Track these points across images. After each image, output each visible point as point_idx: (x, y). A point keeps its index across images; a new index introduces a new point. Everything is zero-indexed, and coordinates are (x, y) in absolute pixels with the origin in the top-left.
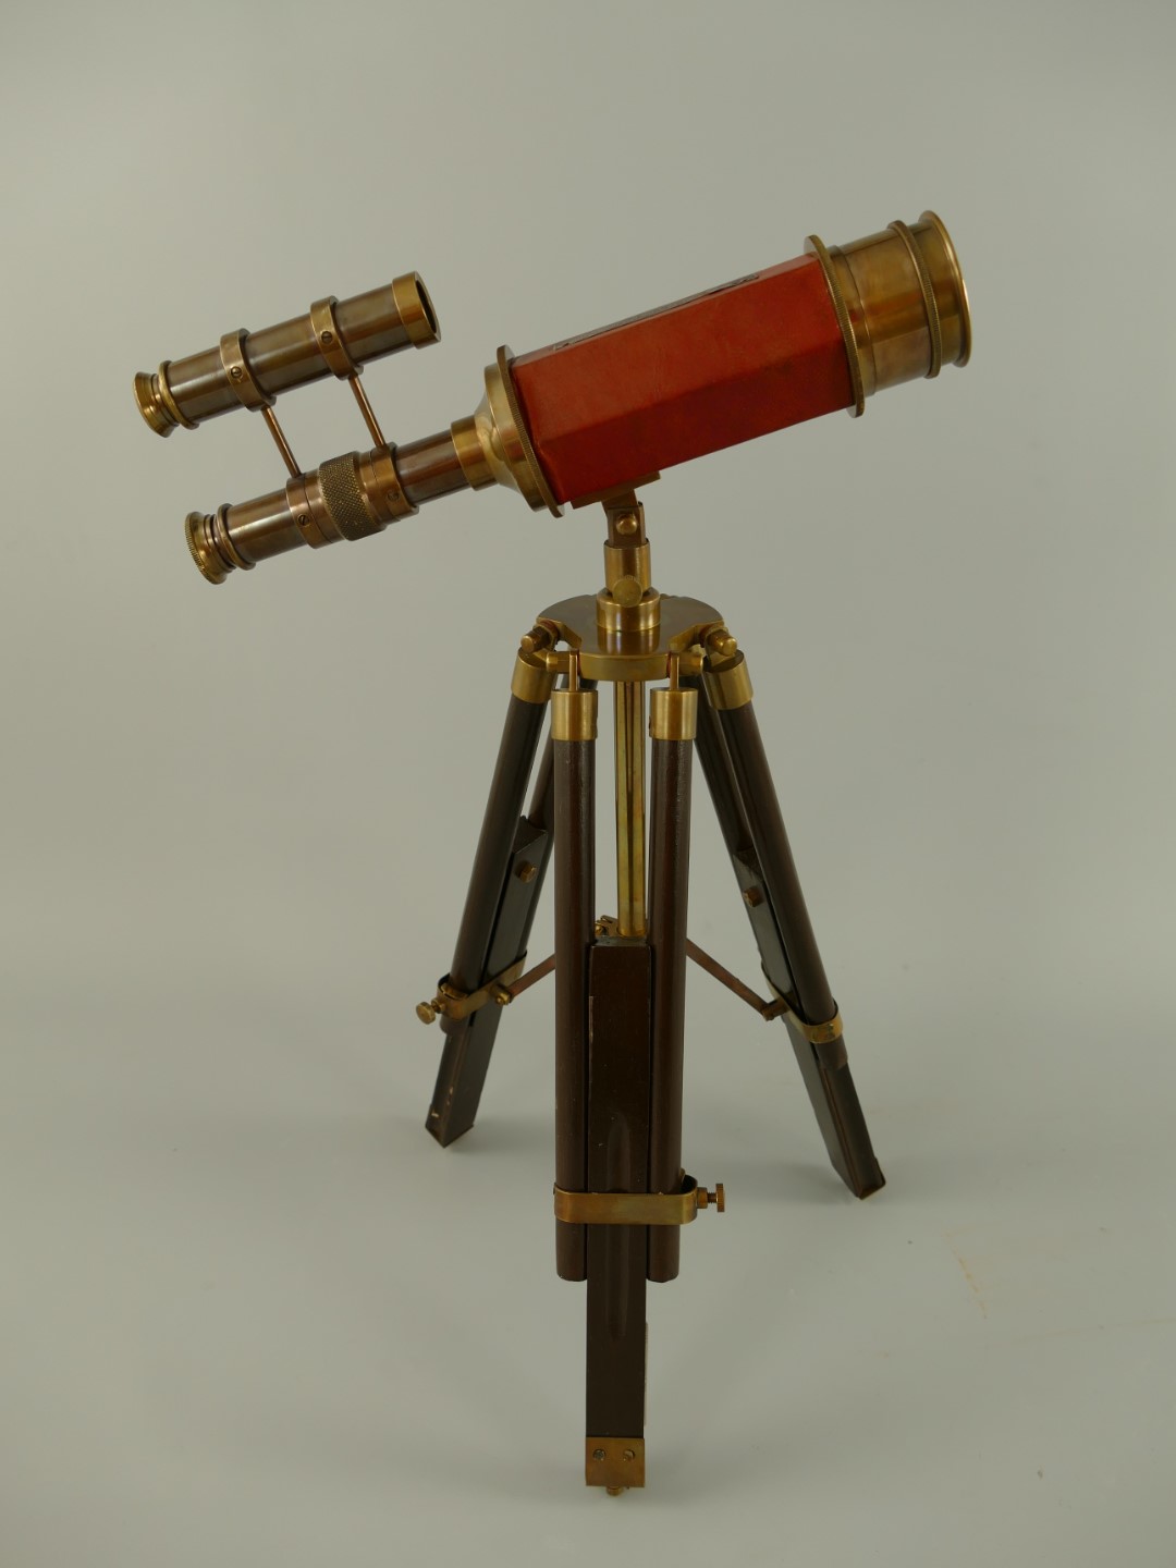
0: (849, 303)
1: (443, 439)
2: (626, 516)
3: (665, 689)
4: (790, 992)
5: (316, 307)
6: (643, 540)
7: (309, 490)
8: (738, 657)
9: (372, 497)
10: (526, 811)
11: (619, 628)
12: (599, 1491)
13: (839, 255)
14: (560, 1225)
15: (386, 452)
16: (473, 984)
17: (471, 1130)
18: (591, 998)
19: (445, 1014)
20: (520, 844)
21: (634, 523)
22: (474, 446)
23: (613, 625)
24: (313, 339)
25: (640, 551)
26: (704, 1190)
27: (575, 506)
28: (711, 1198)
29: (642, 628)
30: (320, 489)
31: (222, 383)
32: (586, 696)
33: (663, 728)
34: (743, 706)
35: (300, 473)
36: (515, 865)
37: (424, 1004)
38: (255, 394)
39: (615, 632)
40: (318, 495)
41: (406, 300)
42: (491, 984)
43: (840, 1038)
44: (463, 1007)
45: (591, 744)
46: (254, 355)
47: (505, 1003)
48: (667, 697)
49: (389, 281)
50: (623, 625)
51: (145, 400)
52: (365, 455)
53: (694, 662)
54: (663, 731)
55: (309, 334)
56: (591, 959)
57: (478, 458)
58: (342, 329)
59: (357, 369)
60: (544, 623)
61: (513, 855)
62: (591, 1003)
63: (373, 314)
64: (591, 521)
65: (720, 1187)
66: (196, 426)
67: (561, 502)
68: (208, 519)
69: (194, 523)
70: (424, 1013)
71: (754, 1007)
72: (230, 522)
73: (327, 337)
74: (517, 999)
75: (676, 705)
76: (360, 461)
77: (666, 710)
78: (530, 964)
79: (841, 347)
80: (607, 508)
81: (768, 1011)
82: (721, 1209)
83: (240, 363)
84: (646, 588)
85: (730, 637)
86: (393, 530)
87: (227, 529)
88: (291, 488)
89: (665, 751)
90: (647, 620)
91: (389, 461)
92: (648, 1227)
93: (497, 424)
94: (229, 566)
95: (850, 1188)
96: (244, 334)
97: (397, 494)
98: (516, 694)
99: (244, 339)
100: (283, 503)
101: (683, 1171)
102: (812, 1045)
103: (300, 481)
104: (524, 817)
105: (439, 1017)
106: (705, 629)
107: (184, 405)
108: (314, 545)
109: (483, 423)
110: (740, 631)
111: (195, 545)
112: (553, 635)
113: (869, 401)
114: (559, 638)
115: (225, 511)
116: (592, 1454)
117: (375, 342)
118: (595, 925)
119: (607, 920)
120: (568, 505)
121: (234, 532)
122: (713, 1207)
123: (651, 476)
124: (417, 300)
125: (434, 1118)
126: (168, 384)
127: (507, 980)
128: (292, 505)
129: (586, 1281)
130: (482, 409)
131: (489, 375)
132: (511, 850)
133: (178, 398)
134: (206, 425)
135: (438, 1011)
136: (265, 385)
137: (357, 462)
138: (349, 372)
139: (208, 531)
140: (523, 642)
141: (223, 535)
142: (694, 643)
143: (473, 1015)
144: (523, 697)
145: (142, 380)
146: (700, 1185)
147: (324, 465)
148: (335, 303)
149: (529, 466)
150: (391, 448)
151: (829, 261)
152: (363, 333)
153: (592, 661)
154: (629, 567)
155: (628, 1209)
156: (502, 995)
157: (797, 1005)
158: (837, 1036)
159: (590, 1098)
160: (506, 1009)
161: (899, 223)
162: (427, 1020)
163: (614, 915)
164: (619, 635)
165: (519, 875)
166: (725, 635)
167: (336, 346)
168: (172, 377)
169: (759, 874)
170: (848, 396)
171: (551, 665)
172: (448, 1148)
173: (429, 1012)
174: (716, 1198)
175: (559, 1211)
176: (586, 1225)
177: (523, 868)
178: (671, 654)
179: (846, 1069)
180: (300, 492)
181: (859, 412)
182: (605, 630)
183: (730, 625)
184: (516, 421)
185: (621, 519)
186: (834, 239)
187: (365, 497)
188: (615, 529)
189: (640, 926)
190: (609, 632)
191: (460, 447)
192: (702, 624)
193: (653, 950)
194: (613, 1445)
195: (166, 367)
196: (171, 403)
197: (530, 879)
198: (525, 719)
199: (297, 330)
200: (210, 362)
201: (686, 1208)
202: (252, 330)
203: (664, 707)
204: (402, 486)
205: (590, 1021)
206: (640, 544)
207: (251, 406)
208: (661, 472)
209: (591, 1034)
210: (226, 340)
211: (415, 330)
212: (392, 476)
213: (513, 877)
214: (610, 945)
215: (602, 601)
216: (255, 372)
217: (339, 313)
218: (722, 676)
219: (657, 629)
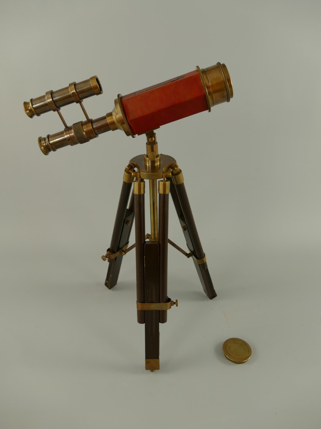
0: (206, 84)
1: (104, 118)
2: (151, 137)
3: (162, 181)
4: (193, 251)
5: (70, 85)
6: (156, 143)
7: (70, 131)
8: (180, 171)
9: (86, 133)
10: (128, 207)
11: (150, 165)
12: (149, 371)
13: (205, 72)
14: (138, 311)
15: (90, 121)
16: (116, 250)
17: (116, 285)
18: (145, 256)
19: (109, 258)
20: (126, 216)
21: (153, 139)
22: (112, 120)
23: (148, 164)
24: (70, 93)
25: (155, 146)
26: (173, 301)
27: (138, 135)
28: (174, 303)
29: (156, 165)
30: (73, 131)
31: (46, 105)
32: (142, 183)
33: (161, 191)
34: (181, 184)
35: (67, 127)
36: (125, 221)
37: (103, 256)
38: (55, 108)
39: (149, 166)
40: (72, 133)
41: (94, 83)
42: (120, 250)
43: (206, 262)
44: (113, 256)
45: (143, 195)
46: (55, 97)
47: (124, 255)
48: (162, 183)
49: (89, 78)
50: (151, 164)
51: (26, 109)
52: (84, 122)
53: (169, 174)
54: (161, 192)
55: (69, 92)
56: (144, 247)
57: (113, 123)
58: (77, 91)
59: (81, 101)
60: (131, 163)
61: (125, 219)
62: (144, 258)
63: (86, 87)
64: (142, 138)
65: (177, 300)
66: (40, 115)
67: (135, 134)
68: (44, 139)
69: (40, 140)
70: (104, 258)
71: (184, 254)
72: (50, 139)
73: (73, 93)
74: (127, 254)
75: (165, 185)
76: (83, 124)
77: (162, 186)
78: (130, 245)
79: (205, 96)
80: (147, 135)
81: (188, 255)
82: (177, 306)
83: (51, 100)
84: (157, 155)
85: (178, 167)
86: (92, 141)
87: (49, 141)
88: (65, 131)
89: (162, 197)
90: (157, 163)
91: (90, 124)
92: (159, 311)
93: (118, 115)
94: (50, 151)
95: (208, 297)
96: (51, 92)
97: (93, 133)
98: (124, 181)
99: (52, 93)
100: (63, 135)
101: (168, 297)
102: (199, 264)
103: (68, 129)
104: (127, 209)
105: (107, 259)
106: (172, 164)
107: (36, 110)
108: (72, 145)
109: (114, 114)
110: (181, 165)
111: (41, 145)
112: (133, 166)
113: (212, 108)
114: (135, 167)
115: (48, 136)
116: (147, 363)
117: (85, 94)
118: (145, 236)
119: (148, 235)
120: (137, 135)
121: (51, 142)
122: (175, 305)
123: (157, 127)
124: (96, 83)
125: (107, 282)
126: (32, 105)
127: (124, 249)
128: (66, 135)
129: (144, 324)
130: (114, 110)
131: (116, 102)
132: (124, 218)
133: (35, 109)
134: (42, 115)
135: (107, 257)
136: (58, 105)
137: (82, 124)
138: (79, 101)
139: (44, 142)
140: (126, 168)
141: (48, 143)
142: (169, 168)
143: (116, 258)
144: (126, 182)
145: (25, 103)
146: (172, 300)
147: (74, 125)
148: (75, 84)
149: (126, 126)
150: (91, 120)
151: (201, 74)
152: (83, 92)
153: (143, 174)
154: (152, 150)
155: (154, 307)
156: (123, 253)
157: (195, 254)
158: (205, 262)
159: (145, 280)
160: (124, 256)
161: (219, 63)
162: (104, 260)
163: (150, 233)
164: (150, 167)
165: (126, 224)
166: (177, 166)
167: (76, 95)
168: (33, 103)
169: (185, 223)
170: (207, 107)
171: (133, 175)
172: (111, 290)
173: (105, 258)
174: (176, 303)
175: (138, 307)
176: (144, 311)
177: (127, 222)
178: (163, 172)
179: (207, 269)
180: (68, 132)
181: (210, 111)
182: (147, 165)
183: (178, 163)
184: (122, 114)
185: (150, 138)
186: (203, 67)
187: (84, 133)
188: (149, 140)
189: (157, 236)
190: (148, 166)
191: (109, 120)
192: (171, 164)
193: (160, 244)
194: (152, 361)
195: (32, 100)
196: (33, 110)
197: (129, 225)
198: (127, 187)
199: (65, 91)
200: (43, 99)
201: (168, 306)
202: (54, 90)
203: (161, 186)
204: (94, 130)
205: (145, 262)
206: (155, 144)
207: (54, 110)
208: (160, 127)
209: (145, 265)
210: (47, 93)
211: (96, 91)
212: (91, 128)
213: (125, 224)
214: (149, 244)
215: (146, 158)
216: (54, 102)
217: (76, 87)
218: (176, 176)
219: (160, 165)
